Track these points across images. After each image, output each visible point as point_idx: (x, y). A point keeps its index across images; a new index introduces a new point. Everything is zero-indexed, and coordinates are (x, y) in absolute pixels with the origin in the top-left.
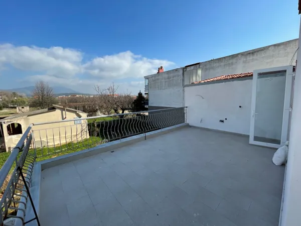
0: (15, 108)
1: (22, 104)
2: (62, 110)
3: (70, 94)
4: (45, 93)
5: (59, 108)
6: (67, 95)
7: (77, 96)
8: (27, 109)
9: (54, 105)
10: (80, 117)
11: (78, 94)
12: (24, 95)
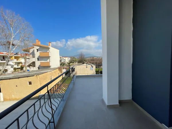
0: (74, 63)
1: (75, 61)
2: (87, 64)
3: (92, 57)
4: (82, 57)
5: (85, 63)
6: (90, 57)
7: (95, 58)
8: (77, 63)
9: (84, 62)
10: (93, 67)
11: (95, 57)
12: (76, 58)
